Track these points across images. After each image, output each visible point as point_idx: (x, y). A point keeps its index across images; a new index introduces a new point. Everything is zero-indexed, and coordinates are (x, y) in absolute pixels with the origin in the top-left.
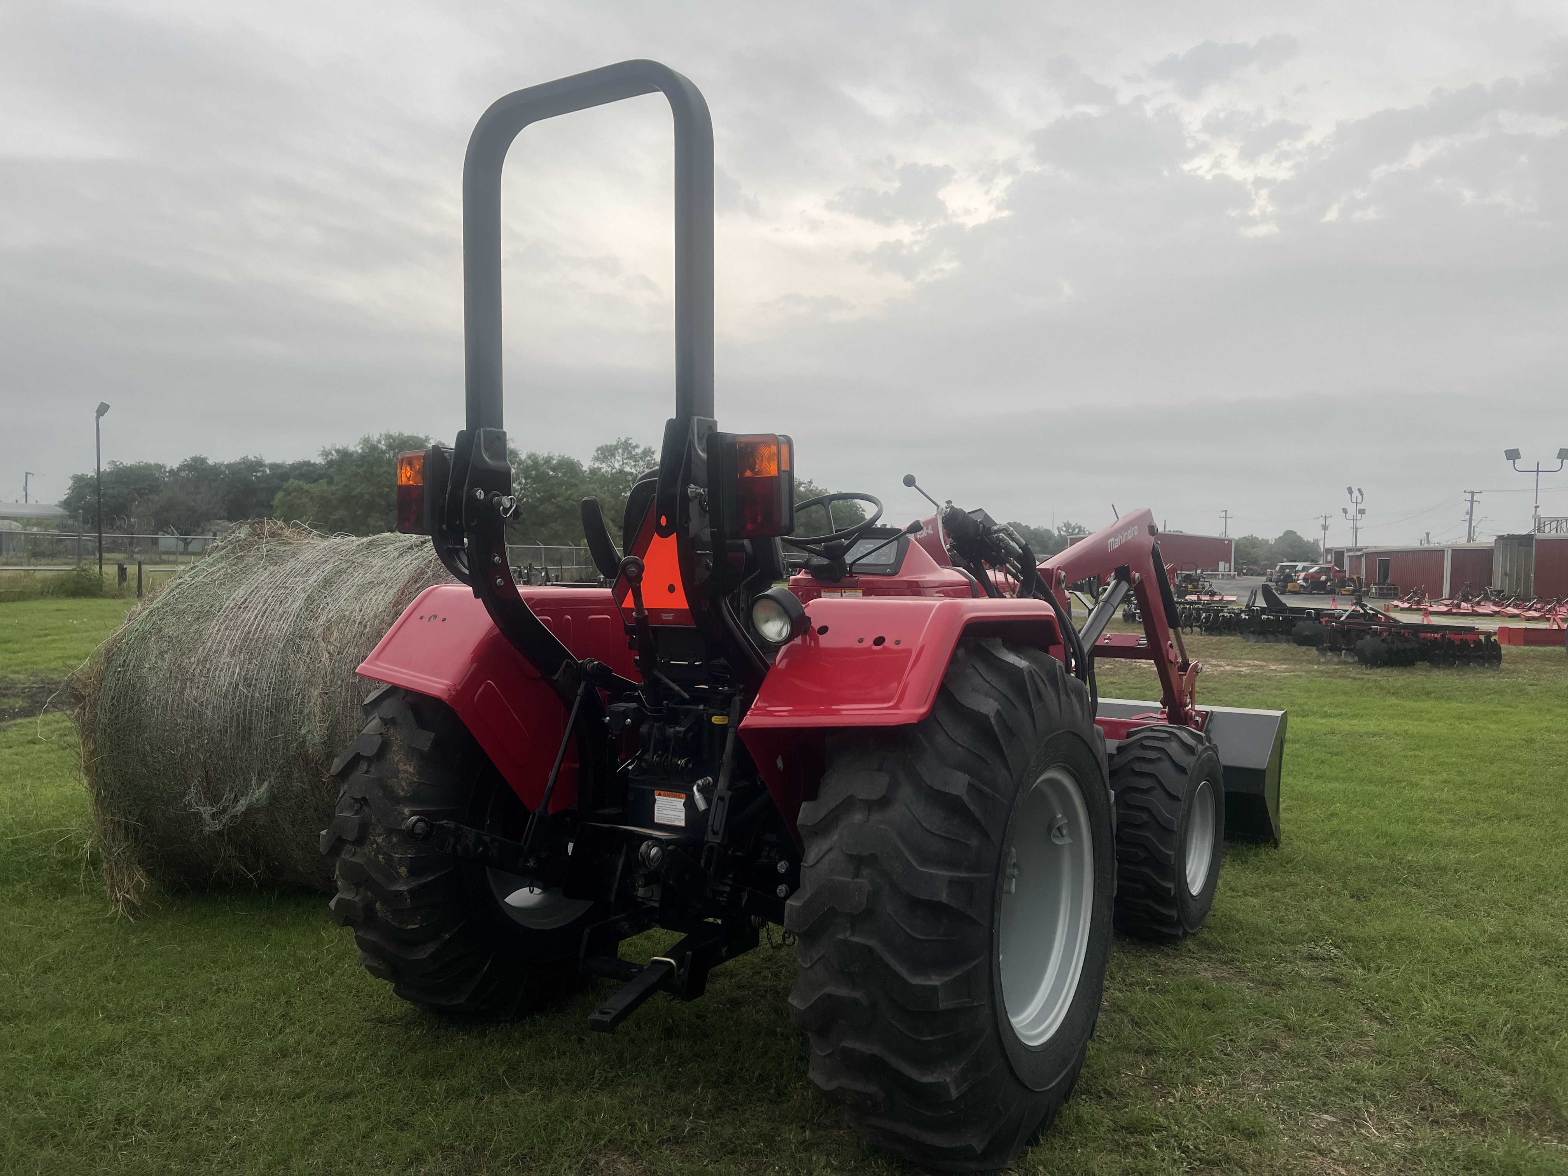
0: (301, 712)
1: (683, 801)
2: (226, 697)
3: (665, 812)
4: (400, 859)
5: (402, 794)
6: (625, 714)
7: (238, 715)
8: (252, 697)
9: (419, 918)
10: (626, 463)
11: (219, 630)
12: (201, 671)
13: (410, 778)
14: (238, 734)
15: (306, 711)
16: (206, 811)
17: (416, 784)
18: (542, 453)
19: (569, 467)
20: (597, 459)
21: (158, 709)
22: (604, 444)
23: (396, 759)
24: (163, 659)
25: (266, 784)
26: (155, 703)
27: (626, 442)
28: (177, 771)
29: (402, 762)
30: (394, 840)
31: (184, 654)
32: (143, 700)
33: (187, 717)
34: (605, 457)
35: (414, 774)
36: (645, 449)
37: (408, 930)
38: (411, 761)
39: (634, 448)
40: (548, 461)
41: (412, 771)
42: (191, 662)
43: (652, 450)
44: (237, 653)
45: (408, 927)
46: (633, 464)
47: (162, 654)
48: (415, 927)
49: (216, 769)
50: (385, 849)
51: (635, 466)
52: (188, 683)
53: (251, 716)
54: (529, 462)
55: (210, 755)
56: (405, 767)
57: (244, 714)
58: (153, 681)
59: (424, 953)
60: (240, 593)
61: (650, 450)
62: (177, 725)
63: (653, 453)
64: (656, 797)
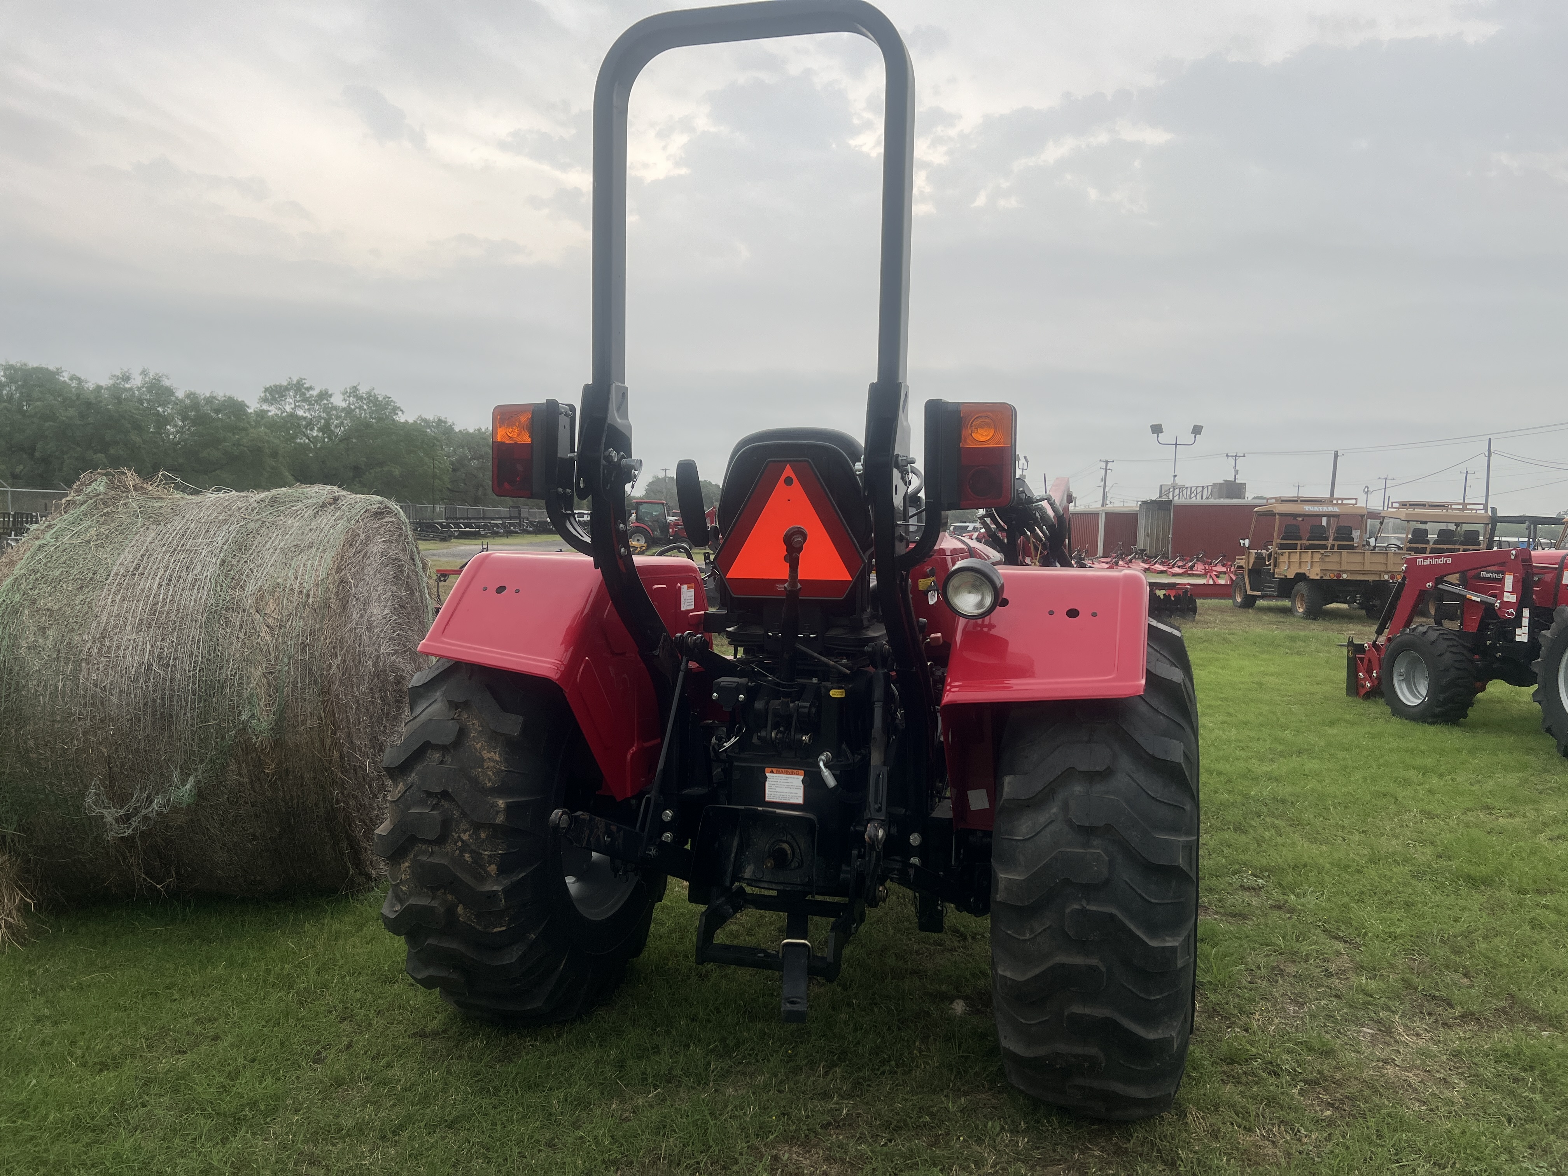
0: (240, 695)
1: (801, 777)
2: (136, 679)
3: (778, 790)
4: (489, 856)
5: (489, 784)
6: (738, 690)
7: (154, 701)
8: (172, 680)
9: (507, 919)
10: (299, 406)
11: (113, 601)
12: (100, 650)
13: (498, 767)
14: (153, 723)
15: (246, 694)
16: (110, 814)
17: (504, 774)
18: (204, 392)
19: (235, 408)
20: (265, 400)
21: (44, 696)
22: (272, 384)
23: (478, 746)
24: (46, 638)
25: (191, 780)
26: (40, 689)
27: (298, 382)
28: (71, 769)
29: (485, 749)
30: (483, 835)
31: (73, 630)
32: (24, 686)
33: (85, 705)
34: (274, 399)
35: (501, 762)
36: (321, 391)
37: (495, 933)
38: (495, 748)
39: (308, 389)
40: (210, 400)
41: (498, 759)
42: (85, 639)
43: (330, 393)
44: (144, 628)
45: (495, 930)
46: (307, 407)
47: (42, 630)
48: (502, 929)
49: (122, 765)
50: (473, 847)
51: (309, 410)
52: (84, 665)
53: (171, 701)
54: (188, 401)
55: (116, 749)
56: (489, 755)
57: (162, 699)
58: (35, 664)
59: (511, 957)
60: (127, 556)
61: (327, 393)
62: (72, 714)
63: (331, 396)
64: (768, 775)
